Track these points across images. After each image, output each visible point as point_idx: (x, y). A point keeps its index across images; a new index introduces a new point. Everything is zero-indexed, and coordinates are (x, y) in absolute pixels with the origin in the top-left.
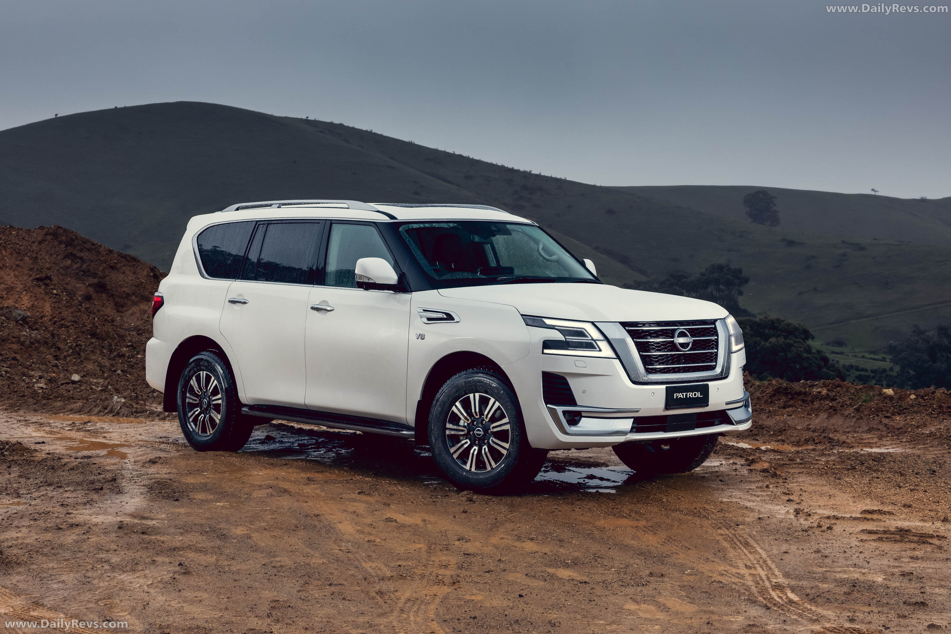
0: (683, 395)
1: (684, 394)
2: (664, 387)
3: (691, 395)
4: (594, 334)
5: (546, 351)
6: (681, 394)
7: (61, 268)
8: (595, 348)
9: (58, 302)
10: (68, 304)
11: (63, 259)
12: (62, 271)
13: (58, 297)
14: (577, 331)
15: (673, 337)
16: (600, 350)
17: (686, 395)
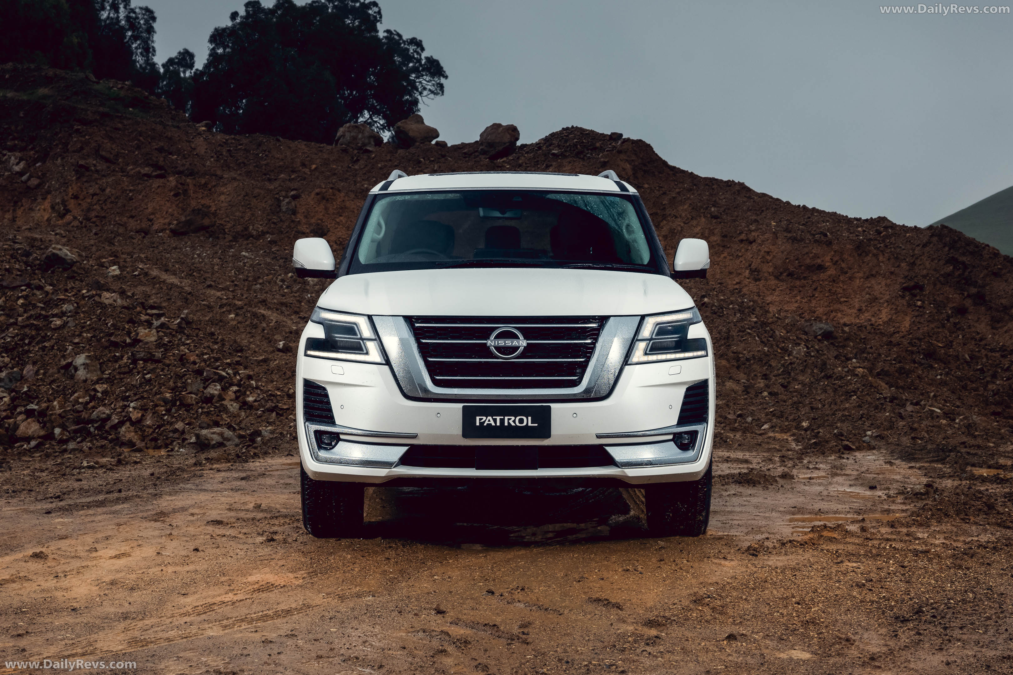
0: (495, 421)
1: (498, 418)
2: (460, 405)
3: (511, 421)
4: (366, 331)
5: (309, 352)
6: (490, 418)
7: (942, 275)
8: (362, 350)
9: (921, 316)
10: (930, 319)
11: (944, 264)
12: (942, 279)
13: (921, 310)
14: (345, 327)
15: (487, 338)
16: (367, 353)
17: (502, 421)
